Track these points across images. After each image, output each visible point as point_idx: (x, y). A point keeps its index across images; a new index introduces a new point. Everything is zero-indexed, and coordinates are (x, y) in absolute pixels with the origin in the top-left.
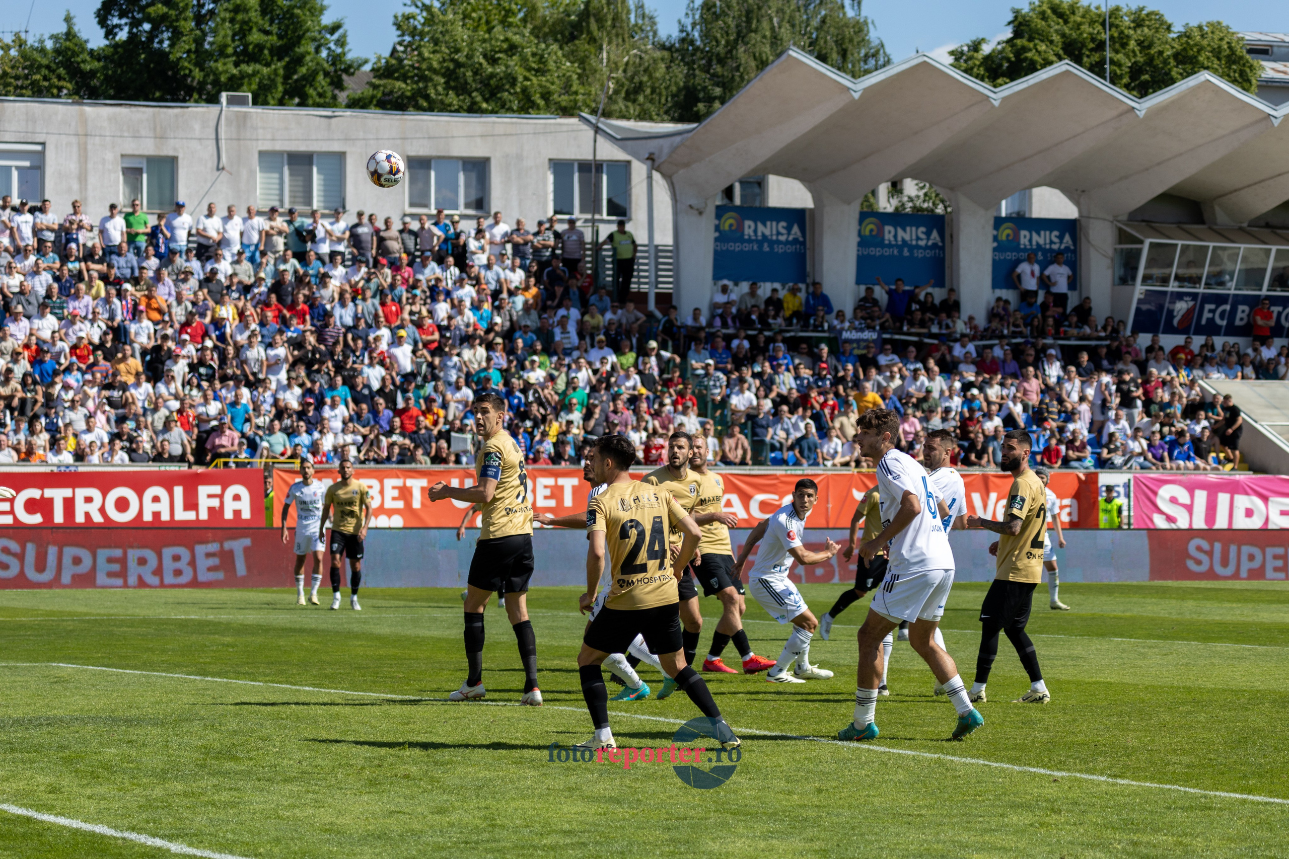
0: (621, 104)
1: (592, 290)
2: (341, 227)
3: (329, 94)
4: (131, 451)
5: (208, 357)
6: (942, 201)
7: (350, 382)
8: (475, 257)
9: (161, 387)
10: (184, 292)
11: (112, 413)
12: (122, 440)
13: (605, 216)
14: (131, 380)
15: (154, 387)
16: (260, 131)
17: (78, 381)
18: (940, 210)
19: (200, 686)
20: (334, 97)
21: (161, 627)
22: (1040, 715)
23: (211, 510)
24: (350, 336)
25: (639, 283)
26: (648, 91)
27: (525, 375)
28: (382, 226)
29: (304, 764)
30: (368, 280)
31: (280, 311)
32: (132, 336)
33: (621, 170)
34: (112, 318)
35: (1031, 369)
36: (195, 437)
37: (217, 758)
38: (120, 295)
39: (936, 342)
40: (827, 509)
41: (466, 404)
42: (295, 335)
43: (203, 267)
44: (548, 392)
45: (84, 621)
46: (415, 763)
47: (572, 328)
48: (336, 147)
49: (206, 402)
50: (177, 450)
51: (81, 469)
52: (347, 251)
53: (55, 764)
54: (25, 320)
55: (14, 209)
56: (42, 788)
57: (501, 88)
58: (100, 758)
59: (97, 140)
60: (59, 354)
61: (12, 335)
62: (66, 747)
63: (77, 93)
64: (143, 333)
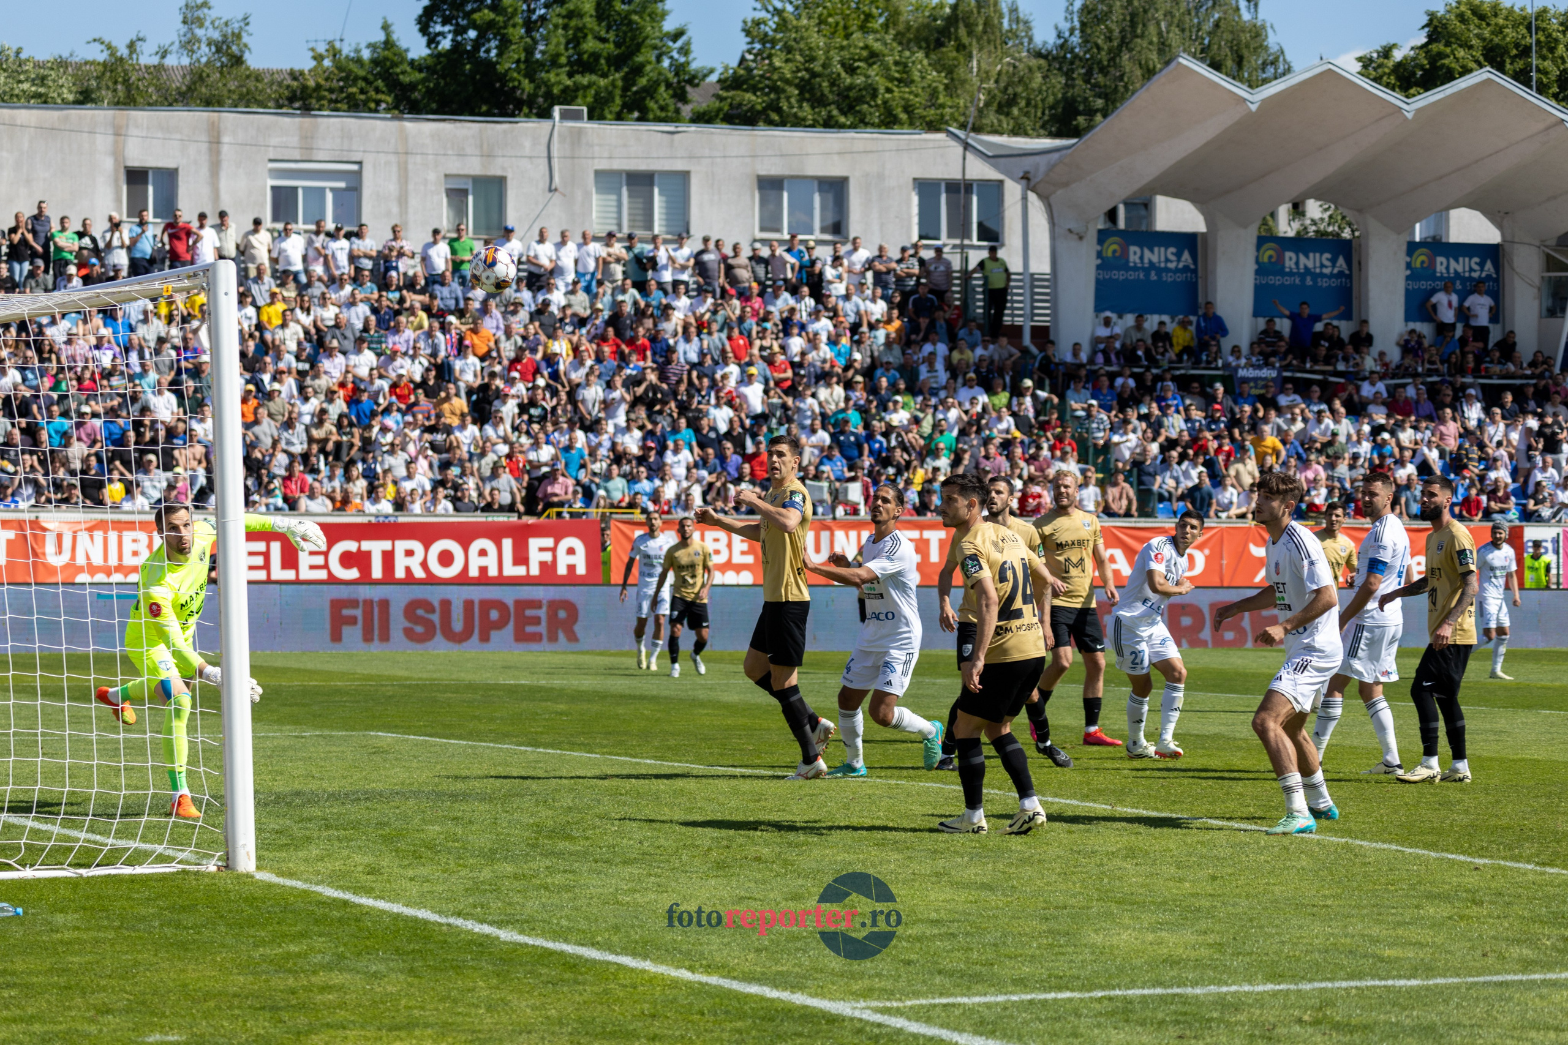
0: (992, 117)
1: (960, 322)
2: (685, 253)
3: (672, 108)
4: (455, 500)
5: (540, 397)
6: (1350, 224)
7: (694, 424)
8: (831, 287)
9: (489, 430)
10: (514, 326)
11: (435, 458)
12: (445, 488)
13: (975, 241)
14: (455, 422)
15: (481, 430)
16: (596, 148)
17: (397, 423)
18: (1346, 234)
19: (531, 757)
20: (677, 111)
21: (488, 693)
22: (1459, 796)
23: (543, 565)
24: (694, 374)
25: (1013, 315)
26: (1023, 103)
27: (887, 418)
28: (730, 253)
30: (715, 312)
31: (618, 346)
32: (457, 374)
33: (993, 192)
34: (434, 354)
35: (1448, 411)
36: (525, 484)
37: (550, 837)
38: (444, 328)
39: (1342, 380)
40: (1221, 565)
41: (822, 449)
42: (634, 373)
43: (534, 297)
44: (912, 437)
45: (405, 686)
46: (767, 844)
47: (940, 366)
48: (679, 166)
49: (536, 445)
50: (505, 498)
51: (402, 519)
52: (691, 280)
53: (374, 842)
54: (340, 356)
55: (329, 234)
56: (360, 869)
57: (860, 100)
58: (423, 836)
59: (419, 159)
60: (377, 393)
61: (326, 373)
62: (386, 824)
63: (396, 107)
64: (468, 370)
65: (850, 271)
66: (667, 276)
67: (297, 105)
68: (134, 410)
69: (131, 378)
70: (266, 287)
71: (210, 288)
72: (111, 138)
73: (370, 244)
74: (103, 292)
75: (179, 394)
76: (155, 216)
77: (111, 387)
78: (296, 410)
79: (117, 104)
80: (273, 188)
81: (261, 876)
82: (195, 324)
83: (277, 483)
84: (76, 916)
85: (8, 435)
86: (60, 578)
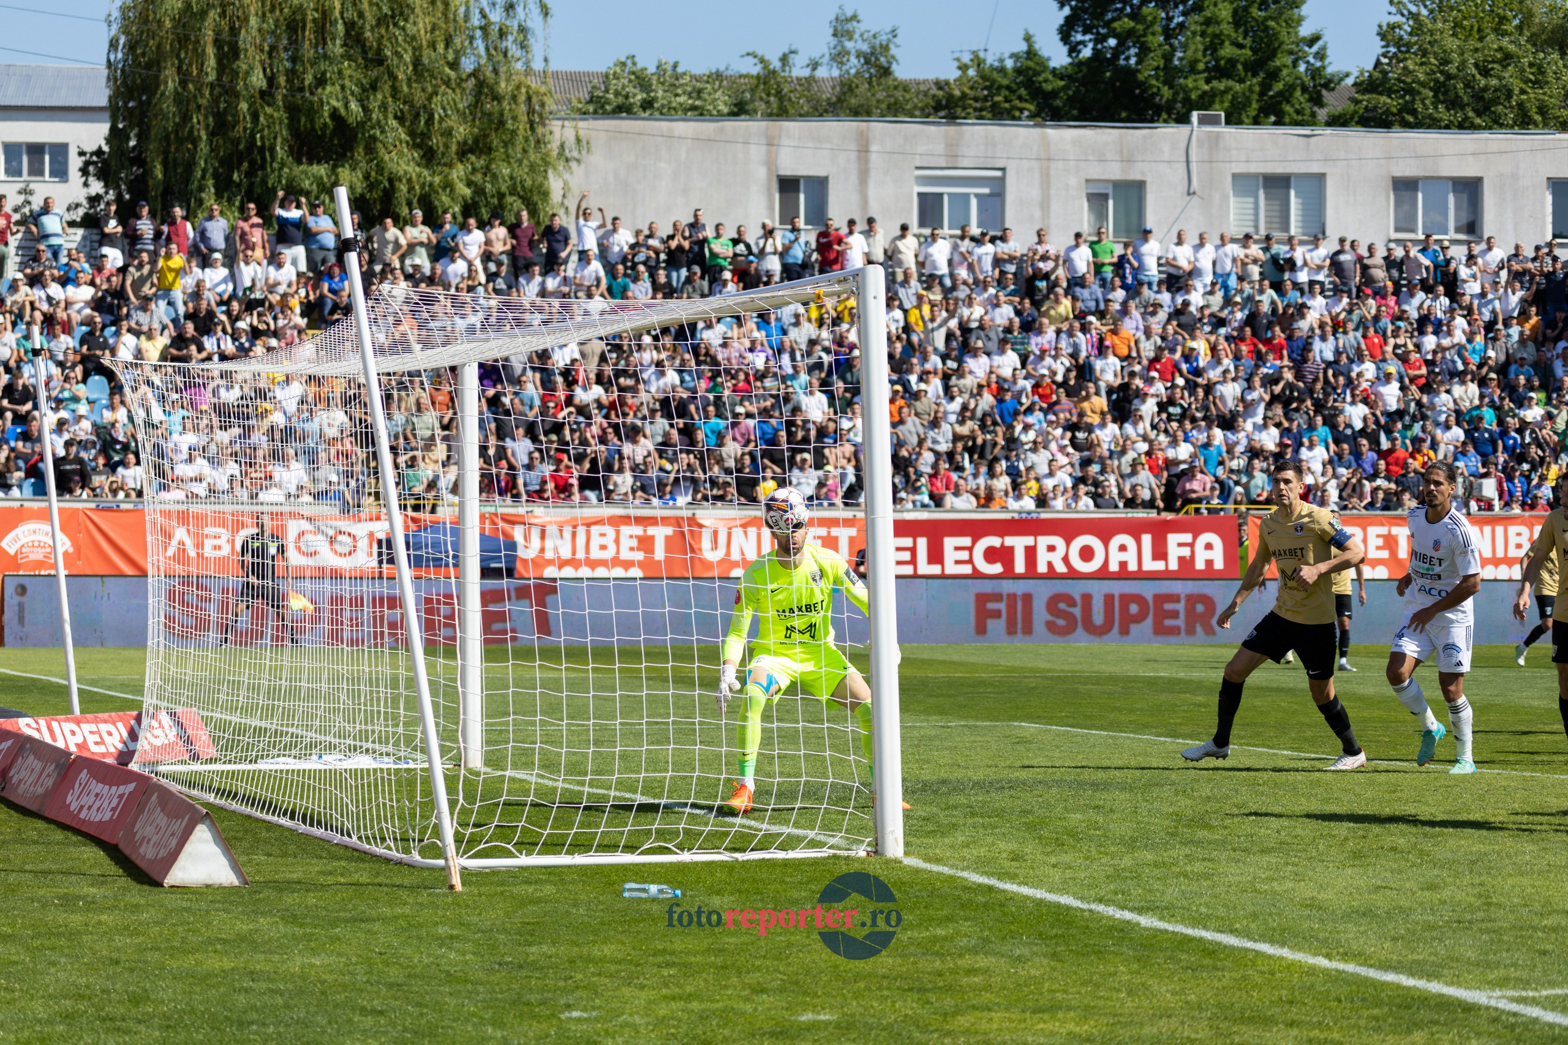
2: (1320, 254)
3: (1308, 112)
4: (1098, 498)
5: (1178, 396)
7: (1331, 422)
8: (1466, 286)
9: (1128, 428)
10: (1154, 326)
11: (1077, 456)
12: (1086, 484)
14: (1095, 420)
15: (1121, 428)
16: (1234, 152)
17: (1040, 421)
19: (1171, 748)
20: (1313, 115)
21: (1129, 685)
23: (1181, 559)
24: (1330, 372)
27: (1522, 413)
28: (1366, 254)
29: (1283, 833)
30: (1350, 312)
31: (1255, 346)
32: (1098, 373)
34: (1074, 356)
36: (1164, 481)
37: (1189, 826)
38: (1085, 329)
41: (1456, 445)
42: (1271, 371)
43: (1173, 299)
44: (1546, 433)
45: (1047, 678)
46: (1403, 836)
48: (1315, 168)
49: (1174, 443)
50: (1145, 495)
51: (1044, 516)
52: (1327, 281)
53: (1018, 830)
54: (985, 357)
55: (973, 239)
56: (1004, 855)
57: (1495, 101)
58: (1065, 824)
59: (1060, 165)
60: (1020, 393)
61: (971, 372)
62: (1029, 812)
63: (1037, 115)
64: (1109, 370)
65: (1484, 271)
66: (1303, 277)
67: (942, 113)
68: (786, 410)
69: (784, 379)
70: (912, 291)
71: (859, 292)
72: (764, 148)
73: (1015, 247)
74: (759, 296)
75: (831, 396)
76: (806, 223)
77: (764, 389)
78: (941, 409)
79: (770, 116)
80: (920, 195)
81: (910, 861)
82: (845, 326)
83: (923, 480)
84: (732, 898)
85: (666, 435)
86: (716, 573)
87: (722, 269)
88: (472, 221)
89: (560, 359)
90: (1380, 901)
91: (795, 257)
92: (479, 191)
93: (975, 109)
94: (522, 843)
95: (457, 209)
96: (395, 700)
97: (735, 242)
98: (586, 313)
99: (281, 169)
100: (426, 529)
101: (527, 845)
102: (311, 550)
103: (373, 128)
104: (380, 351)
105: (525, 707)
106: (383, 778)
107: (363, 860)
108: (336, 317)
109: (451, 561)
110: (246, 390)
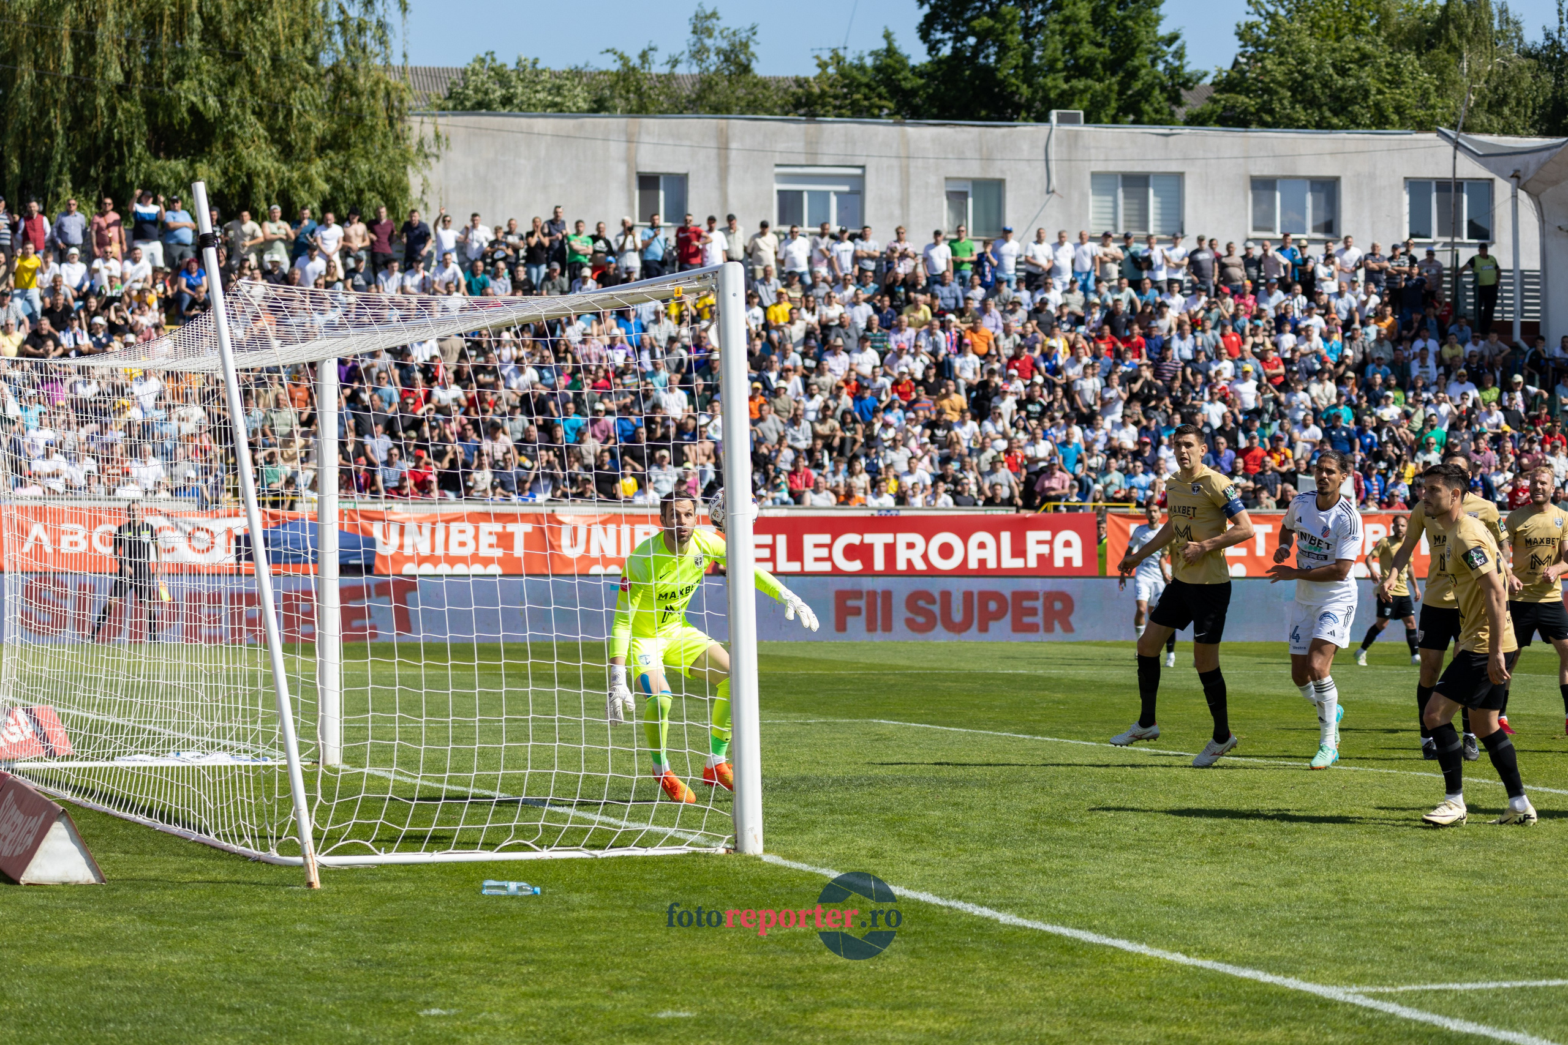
0: (1483, 118)
1: (1451, 320)
2: (1179, 252)
3: (1166, 111)
4: (956, 495)
5: (1037, 394)
8: (1323, 285)
9: (988, 425)
10: (1013, 324)
11: (936, 453)
12: (945, 482)
13: (1465, 239)
14: (955, 417)
15: (980, 426)
16: (1093, 151)
17: (899, 419)
19: (1030, 745)
20: (1172, 114)
21: (987, 682)
23: (1040, 557)
24: (1189, 371)
26: (1513, 103)
27: (1379, 412)
28: (1224, 252)
29: (1141, 830)
30: (1208, 310)
31: (1114, 344)
32: (957, 371)
33: (1483, 190)
34: (934, 353)
36: (1023, 479)
37: (1048, 823)
38: (944, 327)
41: (1314, 445)
42: (1130, 370)
43: (1032, 297)
44: (1402, 432)
45: (906, 675)
46: (1261, 832)
47: (1431, 362)
48: (1174, 167)
49: (1033, 441)
50: (1004, 493)
51: (903, 513)
52: (1186, 279)
53: (877, 827)
54: (844, 354)
55: (833, 237)
56: (864, 852)
57: (1352, 101)
58: (924, 821)
59: (920, 162)
60: (880, 390)
61: (830, 370)
62: (888, 809)
63: (897, 113)
64: (968, 368)
65: (1341, 270)
66: (1162, 276)
67: (802, 111)
68: (646, 407)
69: (644, 376)
70: (772, 288)
71: (719, 289)
72: (623, 145)
73: (874, 245)
74: (617, 292)
75: (691, 394)
76: (666, 220)
77: (624, 385)
78: (801, 407)
79: (630, 112)
80: (780, 192)
81: (768, 858)
82: (705, 324)
83: (783, 477)
84: (591, 896)
85: (526, 431)
86: (575, 570)
87: (582, 266)
88: (330, 216)
89: (420, 356)
90: (1238, 898)
91: (654, 254)
92: (338, 186)
93: (835, 107)
94: (381, 841)
95: (316, 205)
96: (254, 696)
97: (595, 239)
98: (445, 309)
99: (139, 164)
100: (284, 525)
101: (387, 841)
102: (170, 546)
103: (231, 123)
104: (238, 346)
105: (384, 703)
106: (240, 776)
107: (221, 858)
108: (194, 312)
109: (310, 557)
110: (103, 385)
